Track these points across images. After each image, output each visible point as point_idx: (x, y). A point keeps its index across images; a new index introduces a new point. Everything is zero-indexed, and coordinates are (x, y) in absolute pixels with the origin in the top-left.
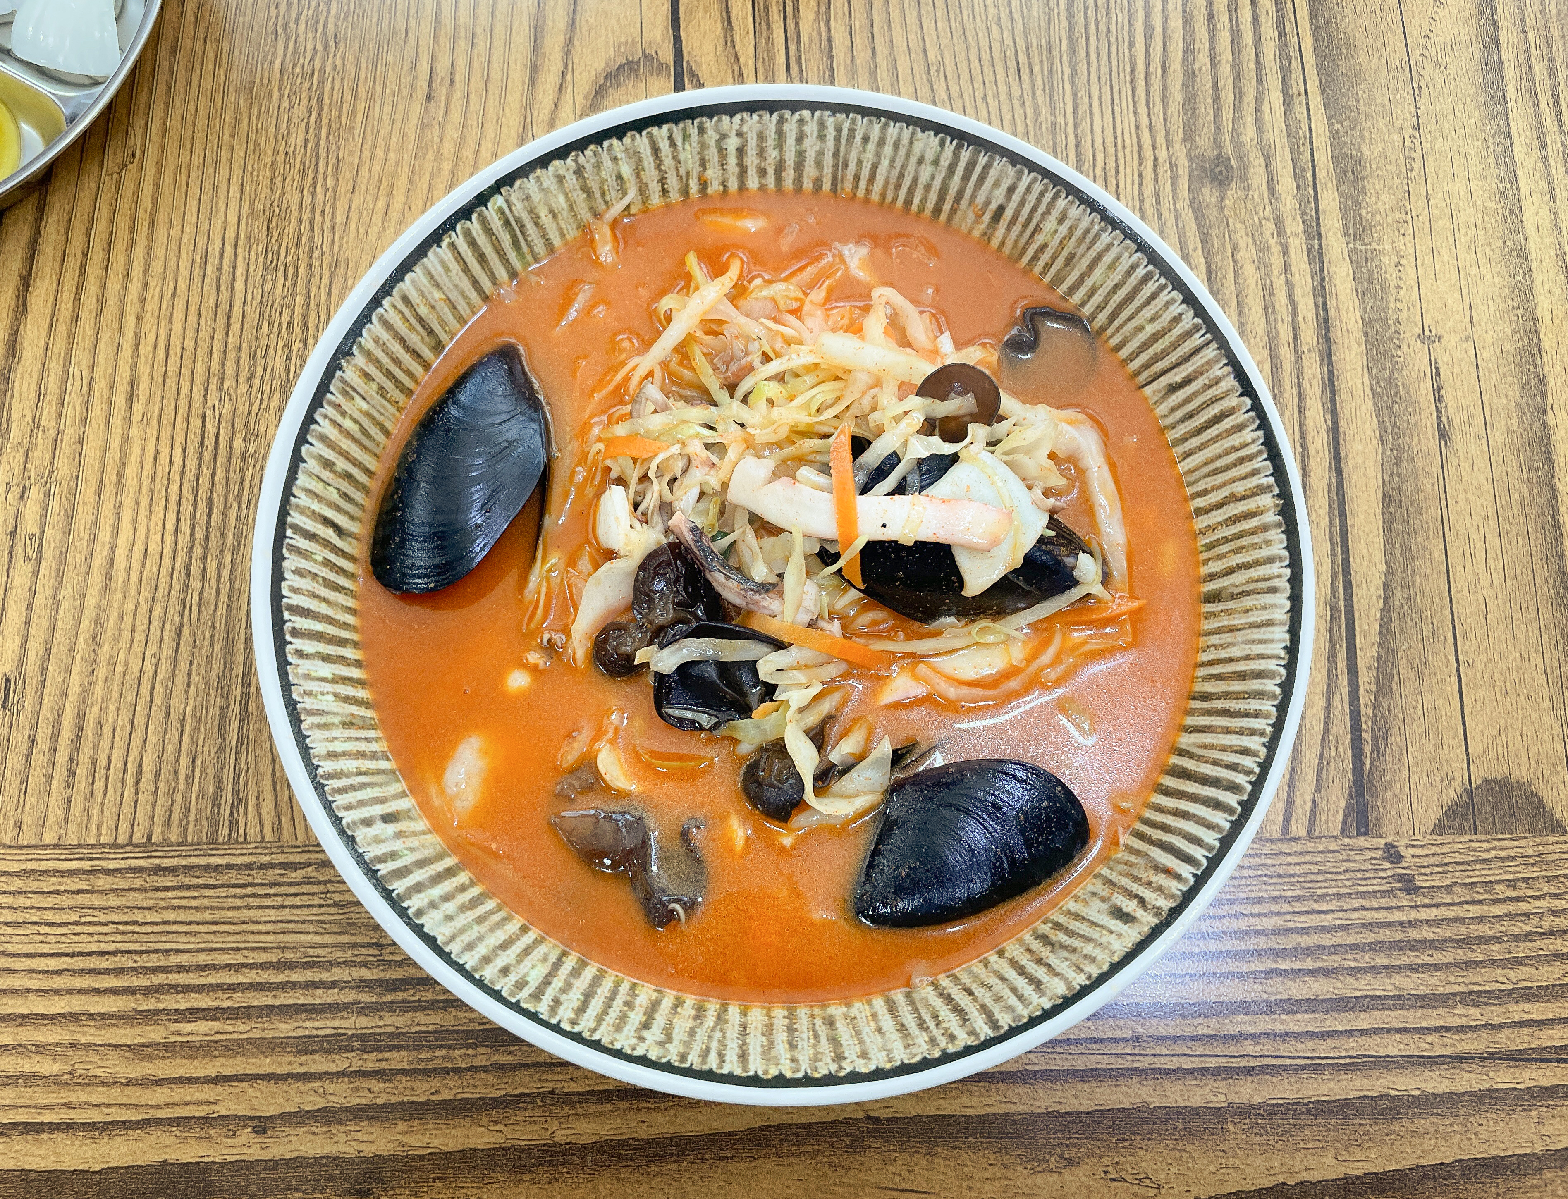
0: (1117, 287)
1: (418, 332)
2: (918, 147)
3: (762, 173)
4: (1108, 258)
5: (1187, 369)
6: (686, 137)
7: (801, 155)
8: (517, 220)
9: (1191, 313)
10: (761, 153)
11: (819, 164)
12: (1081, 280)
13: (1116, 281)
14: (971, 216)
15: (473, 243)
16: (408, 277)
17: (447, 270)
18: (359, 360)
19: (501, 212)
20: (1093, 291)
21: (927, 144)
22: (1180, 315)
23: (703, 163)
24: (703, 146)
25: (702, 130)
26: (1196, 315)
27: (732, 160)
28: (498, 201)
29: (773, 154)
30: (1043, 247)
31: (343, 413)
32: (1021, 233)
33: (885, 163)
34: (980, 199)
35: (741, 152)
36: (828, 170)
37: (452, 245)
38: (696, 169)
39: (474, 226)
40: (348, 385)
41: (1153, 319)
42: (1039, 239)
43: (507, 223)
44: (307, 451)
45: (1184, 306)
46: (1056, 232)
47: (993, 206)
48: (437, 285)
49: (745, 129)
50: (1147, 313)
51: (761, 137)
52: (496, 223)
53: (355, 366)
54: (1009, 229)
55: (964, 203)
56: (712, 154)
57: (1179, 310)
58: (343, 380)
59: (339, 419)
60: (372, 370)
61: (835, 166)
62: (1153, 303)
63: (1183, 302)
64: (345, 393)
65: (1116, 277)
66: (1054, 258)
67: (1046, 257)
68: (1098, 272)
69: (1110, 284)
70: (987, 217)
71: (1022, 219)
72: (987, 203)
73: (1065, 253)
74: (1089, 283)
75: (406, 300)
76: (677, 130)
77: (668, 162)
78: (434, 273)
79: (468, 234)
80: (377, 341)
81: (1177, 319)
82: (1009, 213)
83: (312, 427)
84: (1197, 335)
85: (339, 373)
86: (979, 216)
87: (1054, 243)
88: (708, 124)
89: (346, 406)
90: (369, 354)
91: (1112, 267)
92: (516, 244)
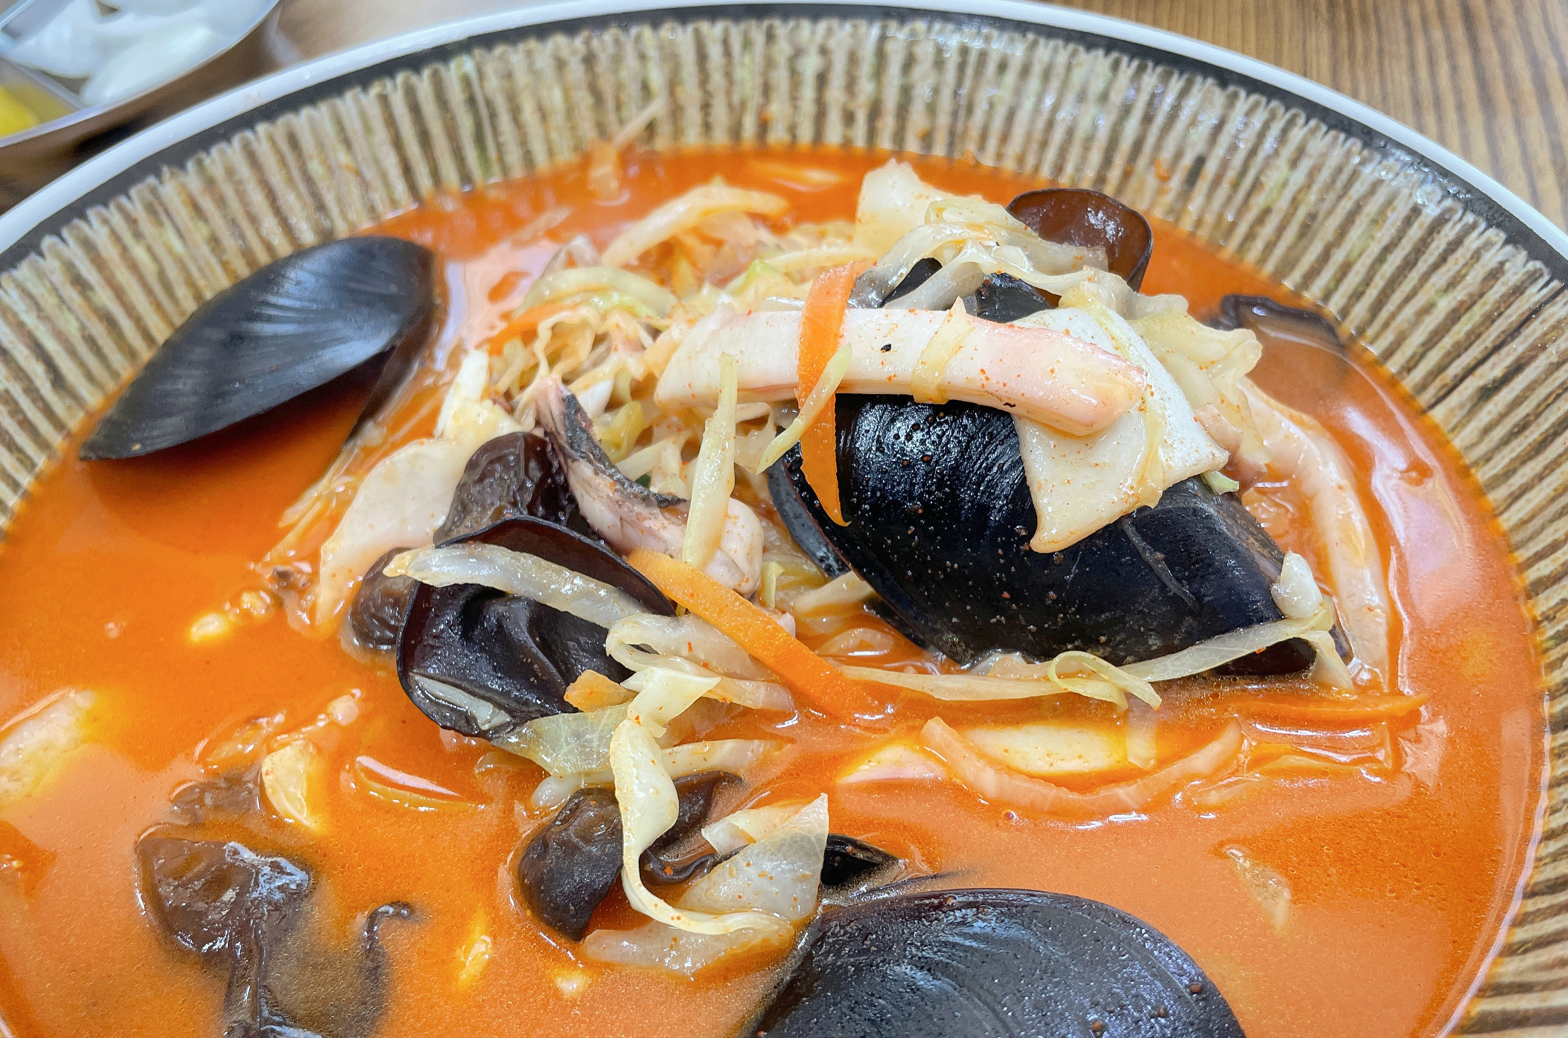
0: (1387, 250)
1: (299, 196)
2: (1078, 76)
3: (849, 118)
4: (1372, 208)
5: (1517, 348)
6: (747, 44)
7: (906, 92)
8: (489, 103)
9: (1523, 255)
10: (851, 86)
11: (931, 109)
12: (1325, 257)
13: (1386, 240)
14: (1152, 181)
15: (415, 109)
16: (306, 112)
17: (368, 129)
18: (192, 179)
19: (466, 81)
20: (1345, 269)
21: (1092, 71)
22: (1502, 264)
23: (767, 90)
24: (769, 63)
25: (770, 37)
26: (1532, 256)
27: (808, 92)
28: (466, 64)
29: (866, 88)
30: (1267, 212)
31: (138, 235)
32: (1230, 199)
33: (1028, 105)
34: (1167, 154)
35: (822, 79)
36: (943, 120)
37: (384, 99)
38: (755, 99)
39: (423, 84)
40: (162, 204)
41: (1452, 285)
42: (1259, 202)
43: (471, 101)
44: (52, 247)
45: (1509, 248)
46: (1285, 184)
47: (1188, 161)
48: (347, 143)
49: (832, 44)
50: (1440, 279)
51: (853, 59)
52: (456, 95)
53: (183, 186)
54: (1210, 196)
55: (1142, 162)
56: (781, 77)
57: (1500, 257)
58: (154, 191)
59: (128, 238)
60: (207, 204)
61: (955, 114)
62: (1451, 259)
63: (1507, 242)
64: (151, 210)
65: (1385, 235)
66: (1281, 230)
67: (1267, 231)
68: (1355, 234)
69: (1375, 249)
70: (1176, 183)
71: (1231, 174)
72: (1178, 155)
73: (1301, 214)
74: (1338, 257)
75: (293, 140)
76: (736, 32)
77: (717, 79)
78: (347, 122)
79: (410, 93)
80: (230, 172)
81: (1495, 274)
82: (1211, 168)
83: (77, 222)
84: (1534, 289)
85: (151, 180)
86: (1165, 179)
87: (1283, 204)
88: (782, 29)
89: (146, 225)
90: (210, 183)
91: (1377, 221)
92: (479, 139)
